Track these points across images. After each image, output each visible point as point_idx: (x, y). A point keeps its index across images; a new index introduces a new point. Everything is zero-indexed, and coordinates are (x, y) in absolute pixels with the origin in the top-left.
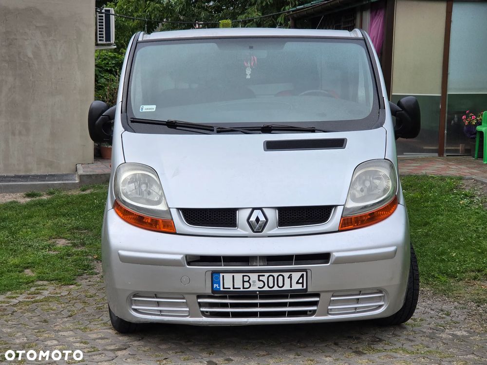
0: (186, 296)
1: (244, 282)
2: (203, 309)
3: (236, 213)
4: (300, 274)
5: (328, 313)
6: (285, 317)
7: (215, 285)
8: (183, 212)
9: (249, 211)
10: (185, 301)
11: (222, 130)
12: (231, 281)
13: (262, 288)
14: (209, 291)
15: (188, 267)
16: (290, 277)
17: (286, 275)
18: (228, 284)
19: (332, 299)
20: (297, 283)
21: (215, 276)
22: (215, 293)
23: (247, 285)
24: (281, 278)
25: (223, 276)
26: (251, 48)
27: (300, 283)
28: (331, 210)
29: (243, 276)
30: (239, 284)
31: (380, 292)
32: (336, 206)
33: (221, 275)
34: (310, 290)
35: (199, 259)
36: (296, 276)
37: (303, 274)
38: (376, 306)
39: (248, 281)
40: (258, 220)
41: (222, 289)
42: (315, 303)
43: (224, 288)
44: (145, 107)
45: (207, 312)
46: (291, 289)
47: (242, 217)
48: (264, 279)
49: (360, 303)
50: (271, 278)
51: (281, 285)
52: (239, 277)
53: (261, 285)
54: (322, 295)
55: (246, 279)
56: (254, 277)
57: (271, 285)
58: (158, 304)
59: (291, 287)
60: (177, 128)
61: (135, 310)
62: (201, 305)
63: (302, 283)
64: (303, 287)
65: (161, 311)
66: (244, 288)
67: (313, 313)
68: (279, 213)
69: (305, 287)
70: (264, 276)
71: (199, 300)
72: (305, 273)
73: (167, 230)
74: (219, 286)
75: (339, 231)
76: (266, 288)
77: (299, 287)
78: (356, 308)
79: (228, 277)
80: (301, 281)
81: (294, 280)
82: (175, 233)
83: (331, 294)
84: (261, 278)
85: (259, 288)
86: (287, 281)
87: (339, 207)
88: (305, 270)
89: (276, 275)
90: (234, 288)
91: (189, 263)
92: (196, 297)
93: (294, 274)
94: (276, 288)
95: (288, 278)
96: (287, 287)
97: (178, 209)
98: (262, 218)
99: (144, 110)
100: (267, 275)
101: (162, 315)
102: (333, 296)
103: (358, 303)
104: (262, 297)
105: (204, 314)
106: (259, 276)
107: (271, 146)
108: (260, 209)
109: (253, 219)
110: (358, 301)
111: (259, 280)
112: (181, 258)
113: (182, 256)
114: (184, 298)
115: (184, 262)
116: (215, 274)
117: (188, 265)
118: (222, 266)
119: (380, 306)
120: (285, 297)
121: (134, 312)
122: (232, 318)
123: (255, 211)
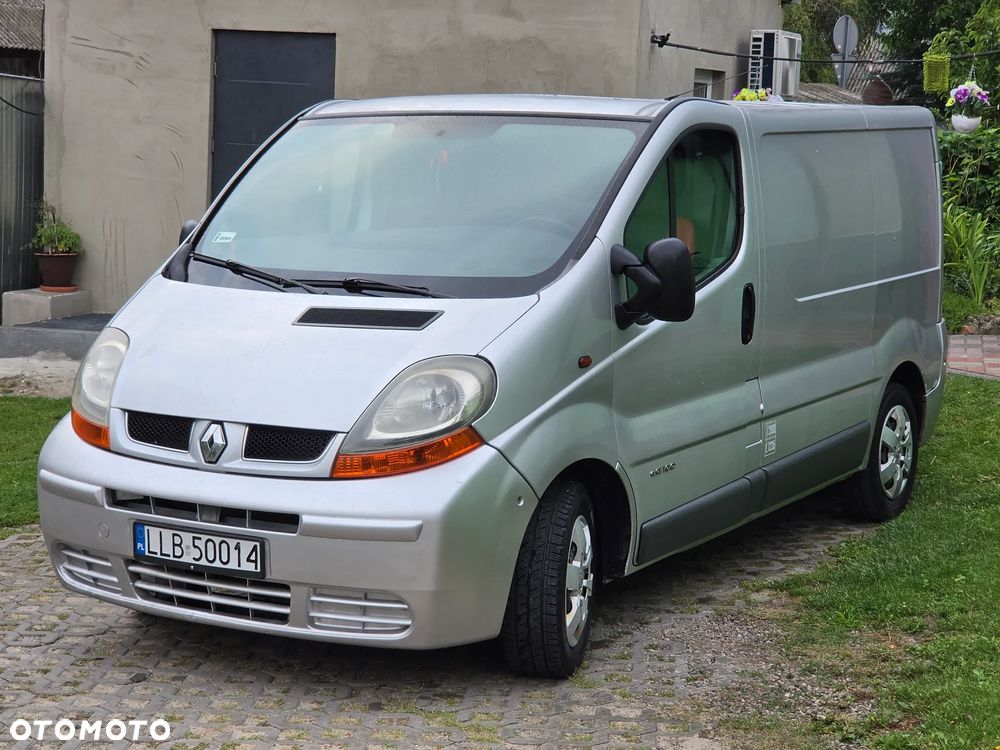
0: (108, 556)
1: (174, 545)
2: (139, 584)
3: (191, 427)
4: (253, 544)
5: (311, 622)
6: (250, 619)
7: (139, 545)
8: (129, 416)
9: (206, 423)
10: (110, 565)
12: (158, 542)
13: (198, 560)
14: (131, 554)
15: (106, 507)
16: (237, 547)
17: (233, 543)
18: (155, 547)
19: (314, 598)
20: (248, 560)
21: (139, 528)
22: (139, 558)
23: (178, 551)
24: (224, 547)
25: (148, 530)
26: (441, 134)
27: (252, 561)
28: (330, 438)
29: (174, 535)
30: (168, 550)
31: (401, 602)
32: (332, 434)
33: (146, 528)
34: (270, 577)
35: (139, 499)
36: (247, 547)
37: (255, 546)
38: (400, 625)
39: (180, 545)
40: (211, 441)
41: (147, 553)
42: (285, 602)
43: (150, 552)
44: (222, 235)
45: (152, 591)
46: (240, 569)
47: (196, 431)
48: (200, 544)
49: (369, 616)
50: (210, 544)
51: (225, 560)
52: (168, 534)
53: (197, 554)
54: (292, 588)
55: (177, 540)
56: (187, 537)
57: (211, 558)
58: (89, 565)
59: (239, 566)
60: (244, 274)
61: (69, 572)
62: (137, 576)
63: (255, 561)
64: (256, 568)
65: (95, 579)
66: (174, 556)
67: (282, 618)
68: (248, 434)
69: (259, 570)
70: (200, 539)
71: (132, 568)
72: (258, 544)
73: (104, 444)
74: (144, 547)
75: (331, 478)
76: (203, 562)
77: (250, 567)
78: (363, 624)
79: (154, 532)
80: (253, 558)
81: (244, 555)
82: (109, 450)
83: (311, 589)
84: (197, 542)
85: (194, 559)
86: (234, 553)
87: (339, 435)
88: (262, 541)
89: (217, 540)
90: (162, 554)
91: (109, 502)
92: (122, 562)
93: (243, 543)
94: (217, 564)
95: (236, 549)
96: (233, 565)
97: (124, 410)
98: (219, 440)
100: (205, 538)
101: (97, 586)
102: (314, 594)
103: (365, 615)
106: (194, 538)
108: (220, 423)
109: (206, 439)
110: (364, 611)
111: (195, 547)
112: (98, 492)
113: (99, 488)
114: (106, 560)
115: (102, 499)
116: (138, 525)
117: (109, 505)
118: (151, 513)
119: (406, 627)
120: (242, 582)
121: (64, 574)
122: (178, 606)
123: (213, 425)
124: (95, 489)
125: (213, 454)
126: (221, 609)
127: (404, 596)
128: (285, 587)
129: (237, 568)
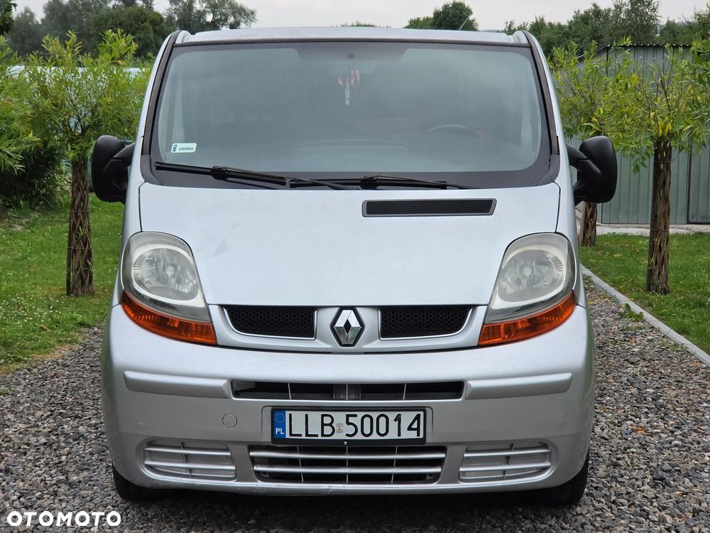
0: (230, 446)
1: (323, 425)
2: (258, 468)
3: (313, 315)
4: (414, 414)
5: (458, 477)
6: (390, 484)
7: (277, 430)
8: (228, 312)
9: (334, 311)
10: (229, 454)
11: (298, 183)
12: (302, 424)
13: (353, 435)
14: (267, 438)
15: (234, 399)
16: (398, 419)
17: (392, 416)
18: (299, 429)
19: (466, 455)
20: (410, 428)
21: (277, 414)
23: (328, 430)
24: (383, 420)
25: (290, 415)
26: (351, 56)
27: (414, 429)
28: (467, 312)
29: (323, 416)
30: (315, 429)
31: (545, 446)
32: (474, 307)
33: (287, 413)
34: (429, 440)
35: (254, 386)
36: (407, 418)
37: (419, 415)
38: (537, 468)
39: (330, 425)
40: (348, 325)
41: (288, 436)
42: (439, 463)
43: (291, 434)
44: (180, 145)
45: (265, 473)
46: (399, 438)
47: (323, 320)
48: (356, 421)
49: (512, 464)
50: (367, 420)
51: (382, 431)
52: (315, 417)
53: (351, 430)
54: (449, 449)
55: (327, 420)
56: (340, 417)
57: (367, 431)
58: (187, 458)
59: (399, 435)
60: (229, 179)
61: (151, 468)
62: (255, 461)
63: (418, 429)
64: (418, 435)
65: (191, 470)
66: (323, 435)
67: (434, 478)
68: (382, 315)
69: (421, 436)
70: (356, 416)
71: (252, 454)
72: (422, 413)
73: (199, 339)
74: (284, 431)
75: (479, 346)
76: (359, 436)
77: (413, 435)
78: (504, 472)
79: (298, 417)
80: (415, 426)
81: (405, 425)
82: (216, 345)
83: (465, 447)
84: (351, 420)
85: (348, 435)
86: (393, 426)
87: (479, 307)
88: (423, 409)
89: (375, 415)
90: (307, 435)
91: (236, 394)
92: (246, 449)
93: (404, 415)
94: (375, 436)
95: (395, 420)
96: (393, 435)
97: (222, 306)
99: (177, 151)
100: (360, 414)
101: (193, 477)
102: (467, 451)
103: (507, 463)
104: (352, 451)
105: (261, 476)
106: (348, 416)
107: (373, 209)
108: (353, 308)
109: (340, 323)
110: (507, 460)
111: (348, 423)
112: (225, 384)
113: (225, 381)
114: (227, 450)
115: (229, 392)
116: (277, 411)
117: (235, 397)
118: (288, 399)
119: (545, 469)
120: (391, 451)
121: (148, 471)
122: (304, 482)
123: (344, 311)
124: (221, 383)
126: (356, 478)
128: (441, 448)
129: (397, 437)
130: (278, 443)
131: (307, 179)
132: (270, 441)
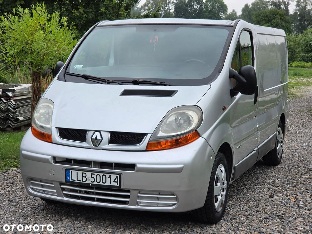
0: (53, 183)
1: (83, 177)
2: (65, 192)
3: (86, 133)
4: (116, 176)
5: (137, 203)
6: (111, 203)
7: (68, 177)
8: (59, 130)
9: (93, 132)
10: (53, 185)
11: (109, 82)
12: (76, 176)
13: (93, 182)
14: (64, 181)
15: (53, 164)
16: (110, 177)
17: (108, 175)
18: (74, 178)
19: (139, 195)
20: (114, 181)
21: (67, 171)
23: (84, 179)
24: (104, 177)
25: (72, 172)
26: (155, 30)
27: (116, 182)
28: (144, 136)
29: (83, 173)
30: (80, 178)
31: (174, 195)
32: (146, 134)
33: (71, 171)
34: (122, 187)
36: (113, 177)
37: (117, 176)
38: (172, 204)
39: (85, 177)
40: (96, 138)
41: (71, 180)
42: (128, 197)
43: (72, 180)
44: (77, 66)
45: (69, 195)
46: (110, 185)
47: (89, 135)
48: (94, 176)
49: (160, 201)
50: (98, 176)
51: (104, 181)
52: (80, 173)
53: (93, 180)
54: (131, 191)
55: (84, 175)
56: (89, 174)
57: (98, 181)
58: (42, 186)
59: (110, 184)
60: (89, 79)
61: (32, 189)
62: (63, 189)
63: (117, 182)
64: (117, 184)
65: (44, 191)
66: (83, 181)
67: (127, 203)
68: (111, 135)
69: (119, 185)
70: (94, 174)
71: (62, 186)
72: (118, 176)
73: (49, 140)
74: (70, 178)
75: (146, 151)
76: (95, 183)
77: (115, 184)
78: (158, 204)
79: (74, 173)
80: (116, 181)
81: (112, 180)
82: (52, 143)
83: (137, 192)
84: (93, 176)
85: (91, 182)
86: (108, 179)
87: (148, 135)
88: (120, 174)
89: (101, 175)
90: (77, 180)
91: (56, 162)
92: (59, 184)
93: (112, 175)
94: (101, 183)
95: (109, 177)
96: (108, 183)
97: (57, 128)
98: (99, 137)
99: (76, 68)
100: (96, 174)
101: (45, 194)
102: (140, 193)
103: (158, 200)
105: (67, 196)
106: (91, 174)
108: (99, 131)
109: (94, 137)
110: (158, 199)
111: (92, 177)
112: (50, 158)
113: (51, 157)
114: (52, 184)
115: (51, 161)
116: (67, 170)
117: (54, 163)
118: (72, 165)
119: (174, 204)
120: (110, 190)
121: (31, 190)
122: (81, 200)
123: (96, 132)
124: (49, 157)
125: (96, 143)
126: (99, 200)
127: (176, 193)
128: (128, 191)
129: (109, 185)
130: (68, 182)
131: (111, 80)
132: (65, 181)
